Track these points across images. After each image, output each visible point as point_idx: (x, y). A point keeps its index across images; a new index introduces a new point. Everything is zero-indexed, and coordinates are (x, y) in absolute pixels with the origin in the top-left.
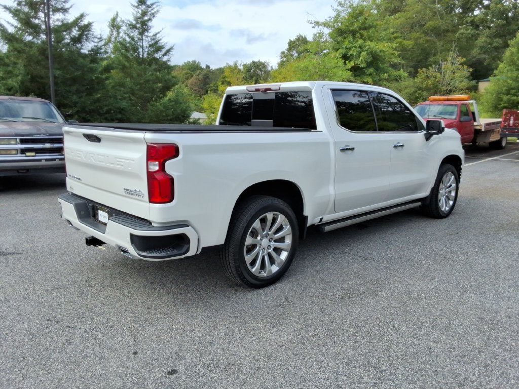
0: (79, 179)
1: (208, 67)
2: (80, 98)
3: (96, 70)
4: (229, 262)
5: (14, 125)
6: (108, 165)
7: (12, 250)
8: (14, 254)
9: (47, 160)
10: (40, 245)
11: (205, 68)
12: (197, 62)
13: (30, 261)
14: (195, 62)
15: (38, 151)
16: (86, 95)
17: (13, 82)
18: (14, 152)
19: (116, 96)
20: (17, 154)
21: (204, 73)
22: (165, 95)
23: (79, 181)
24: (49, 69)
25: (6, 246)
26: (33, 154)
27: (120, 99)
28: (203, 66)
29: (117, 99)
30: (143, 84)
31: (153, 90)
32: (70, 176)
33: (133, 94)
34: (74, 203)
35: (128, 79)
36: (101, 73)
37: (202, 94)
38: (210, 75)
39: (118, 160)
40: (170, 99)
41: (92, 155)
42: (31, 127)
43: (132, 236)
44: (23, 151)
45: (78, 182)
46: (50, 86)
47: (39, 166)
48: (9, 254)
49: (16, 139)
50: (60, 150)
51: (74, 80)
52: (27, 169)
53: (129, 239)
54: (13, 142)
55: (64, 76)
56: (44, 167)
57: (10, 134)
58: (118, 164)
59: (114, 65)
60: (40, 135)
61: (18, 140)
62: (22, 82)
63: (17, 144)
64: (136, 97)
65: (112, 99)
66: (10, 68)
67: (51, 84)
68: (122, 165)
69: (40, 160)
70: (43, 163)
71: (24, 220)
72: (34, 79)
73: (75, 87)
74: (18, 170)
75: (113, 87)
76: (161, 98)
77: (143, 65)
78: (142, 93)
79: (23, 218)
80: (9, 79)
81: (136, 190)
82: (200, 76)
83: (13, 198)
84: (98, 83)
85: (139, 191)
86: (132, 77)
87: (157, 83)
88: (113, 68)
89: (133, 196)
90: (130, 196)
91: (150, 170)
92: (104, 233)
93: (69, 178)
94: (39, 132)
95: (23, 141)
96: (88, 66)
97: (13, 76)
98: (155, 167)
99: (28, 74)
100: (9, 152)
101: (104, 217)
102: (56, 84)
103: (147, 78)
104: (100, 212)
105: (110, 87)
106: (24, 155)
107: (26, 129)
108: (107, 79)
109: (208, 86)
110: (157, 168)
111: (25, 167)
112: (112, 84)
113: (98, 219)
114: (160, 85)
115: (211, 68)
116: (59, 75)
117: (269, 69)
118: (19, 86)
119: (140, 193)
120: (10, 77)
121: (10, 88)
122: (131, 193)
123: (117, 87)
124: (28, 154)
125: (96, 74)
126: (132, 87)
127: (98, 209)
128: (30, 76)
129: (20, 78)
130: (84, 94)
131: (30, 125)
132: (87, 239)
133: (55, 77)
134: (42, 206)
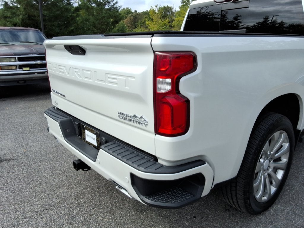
0: (63, 95)
1: (136, 11)
2: (60, 30)
3: (70, 10)
4: (236, 193)
5: (14, 47)
6: (96, 82)
7: (8, 157)
8: (10, 160)
9: (38, 73)
10: (33, 150)
11: (134, 12)
12: (129, 9)
13: (23, 169)
14: (128, 8)
15: (32, 66)
16: (65, 28)
17: (17, 20)
18: (14, 68)
19: (84, 28)
20: (17, 69)
21: (134, 15)
22: (115, 27)
23: (64, 97)
24: (39, 10)
25: (4, 151)
26: (28, 69)
27: (87, 30)
28: (133, 11)
29: (84, 30)
30: (101, 19)
31: (108, 23)
32: (54, 91)
33: (94, 27)
34: (59, 121)
35: (91, 17)
36: (74, 12)
37: (133, 29)
38: (138, 16)
39: (109, 76)
40: (118, 30)
41: (77, 70)
42: (26, 48)
43: (132, 176)
44: (21, 67)
45: (62, 97)
46: (40, 22)
47: (33, 77)
48: (6, 160)
49: (15, 57)
50: (44, 66)
51: (56, 18)
52: (25, 80)
53: (128, 178)
54: (13, 60)
55: (49, 15)
56: (37, 78)
57: (10, 54)
58: (110, 82)
59: (82, 7)
60: (32, 54)
61: (17, 58)
62: (23, 20)
63: (16, 61)
64: (96, 29)
65: (81, 30)
66: (14, 11)
67: (41, 20)
68: (116, 83)
69: (34, 73)
70: (36, 75)
71: (21, 122)
72: (30, 17)
73: (57, 22)
74: (18, 81)
75: (81, 22)
76: (112, 29)
77: (101, 6)
78: (100, 26)
79: (21, 121)
80: (14, 17)
81: (135, 116)
82: (131, 17)
83: (16, 103)
84: (72, 19)
85: (141, 118)
86: (93, 15)
87: (110, 18)
88: (81, 9)
89: (131, 123)
90: (126, 121)
91: (158, 91)
92: (95, 161)
93: (53, 93)
94: (32, 52)
95: (20, 59)
96: (65, 7)
97: (17, 16)
98: (165, 86)
99: (26, 14)
100: (10, 68)
101: (92, 138)
102: (44, 20)
103: (103, 15)
104: (87, 132)
105: (80, 22)
106: (22, 70)
107: (22, 50)
108: (77, 16)
109: (137, 23)
110: (168, 88)
111: (23, 78)
112: (81, 20)
113: (84, 139)
114: (112, 20)
115: (138, 12)
116: (46, 14)
117: (174, 11)
118: (21, 22)
119: (143, 120)
120: (15, 17)
121: (15, 24)
122: (128, 118)
123: (84, 22)
124: (25, 69)
125: (71, 13)
126: (94, 22)
127: (85, 129)
128: (27, 15)
129: (21, 17)
130: (63, 27)
131: (25, 47)
132: (74, 163)
133: (44, 16)
134: (37, 109)
